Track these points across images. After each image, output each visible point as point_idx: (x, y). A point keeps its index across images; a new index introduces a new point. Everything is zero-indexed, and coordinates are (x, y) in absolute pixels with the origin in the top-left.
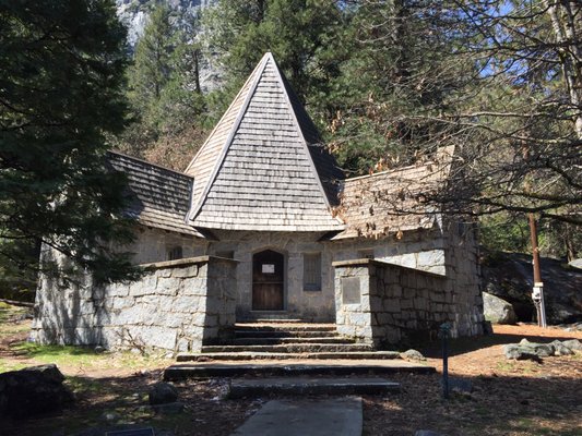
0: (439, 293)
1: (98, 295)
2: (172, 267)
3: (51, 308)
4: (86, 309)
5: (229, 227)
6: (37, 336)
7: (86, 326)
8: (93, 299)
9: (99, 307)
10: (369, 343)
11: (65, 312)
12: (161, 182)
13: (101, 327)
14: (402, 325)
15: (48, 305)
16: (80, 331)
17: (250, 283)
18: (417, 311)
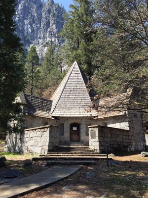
0: (126, 136)
1: (22, 137)
2: (40, 128)
3: (10, 141)
4: (19, 141)
5: (62, 116)
6: (6, 150)
7: (18, 147)
8: (20, 139)
9: (22, 141)
10: (98, 151)
11: (13, 143)
12: (42, 103)
13: (22, 147)
14: (111, 146)
15: (9, 140)
16: (17, 148)
17: (69, 133)
18: (117, 142)
